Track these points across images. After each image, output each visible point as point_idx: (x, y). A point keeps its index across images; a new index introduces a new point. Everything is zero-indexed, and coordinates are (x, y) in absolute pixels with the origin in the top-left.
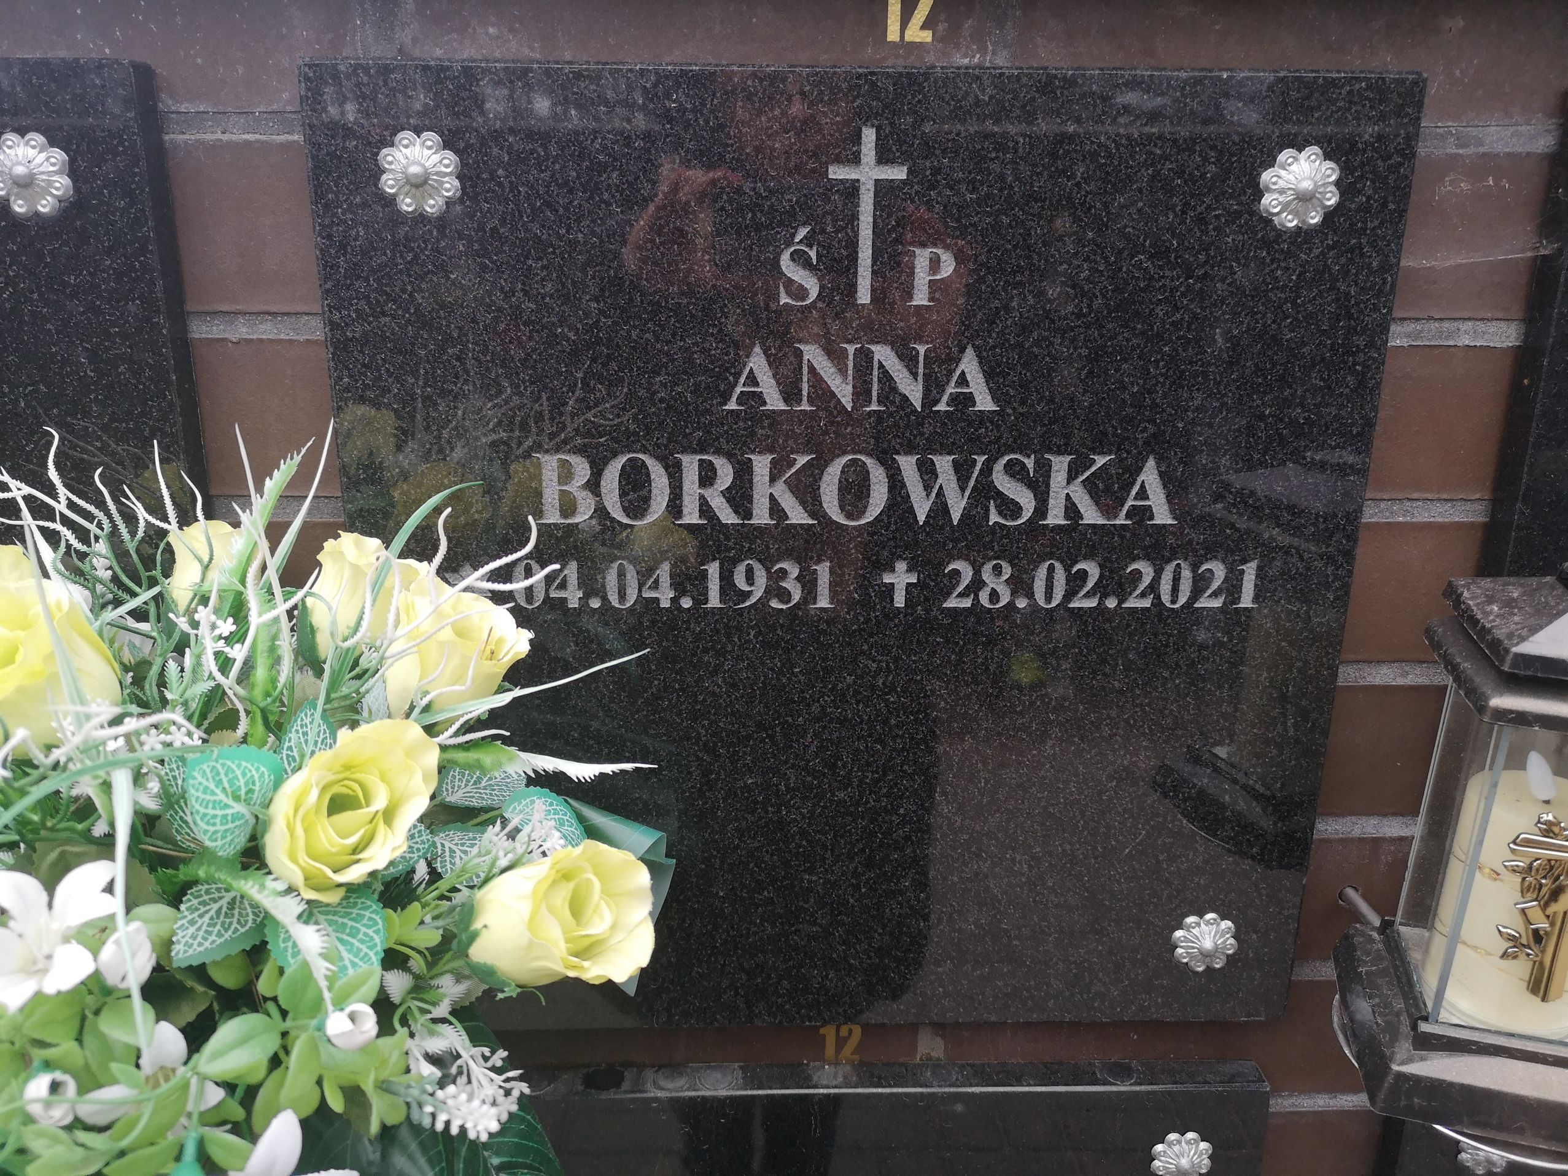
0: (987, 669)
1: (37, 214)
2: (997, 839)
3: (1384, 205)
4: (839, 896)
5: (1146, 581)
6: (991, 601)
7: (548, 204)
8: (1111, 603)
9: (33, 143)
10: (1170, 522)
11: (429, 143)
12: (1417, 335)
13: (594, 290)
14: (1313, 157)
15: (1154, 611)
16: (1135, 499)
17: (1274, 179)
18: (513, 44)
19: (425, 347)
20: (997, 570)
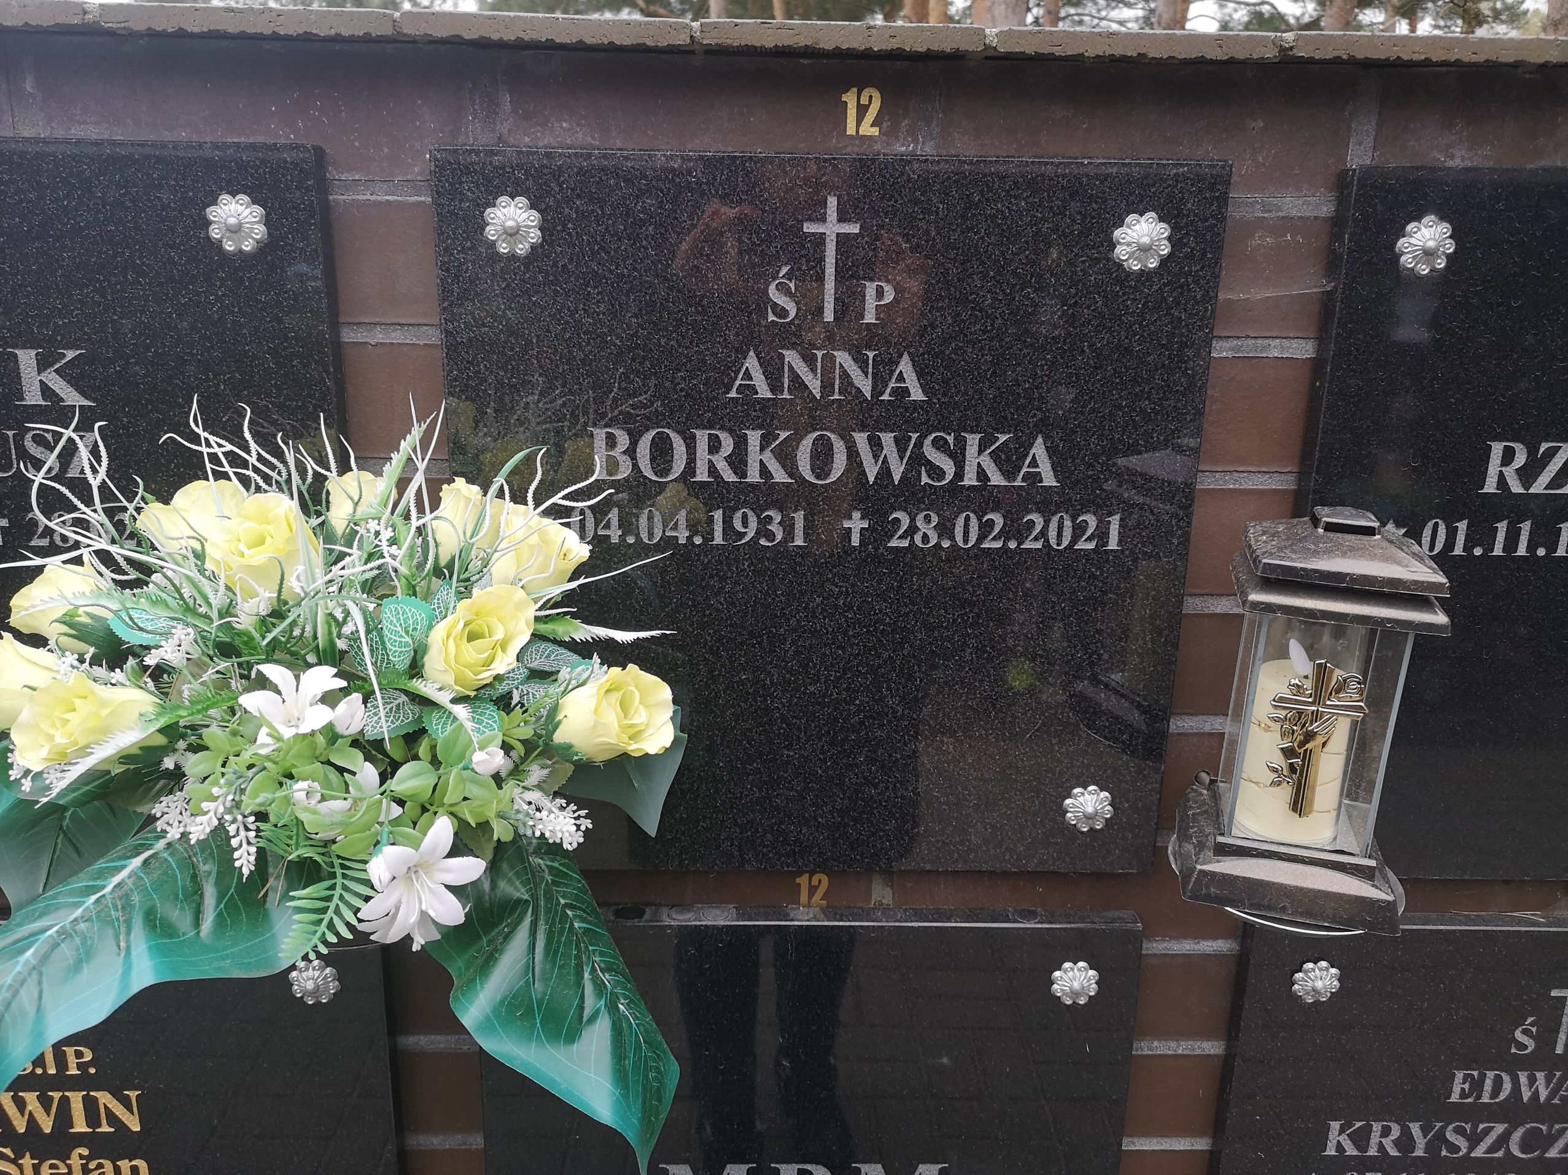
0: (921, 593)
1: (241, 251)
2: (929, 725)
3: (1204, 254)
4: (810, 768)
5: (1038, 528)
6: (923, 542)
7: (602, 248)
8: (1012, 545)
9: (241, 202)
10: (1055, 484)
11: (520, 205)
12: (1239, 349)
13: (635, 310)
14: (1151, 220)
15: (1045, 551)
16: (1029, 466)
17: (1123, 236)
18: (580, 135)
19: (512, 349)
20: (928, 519)
